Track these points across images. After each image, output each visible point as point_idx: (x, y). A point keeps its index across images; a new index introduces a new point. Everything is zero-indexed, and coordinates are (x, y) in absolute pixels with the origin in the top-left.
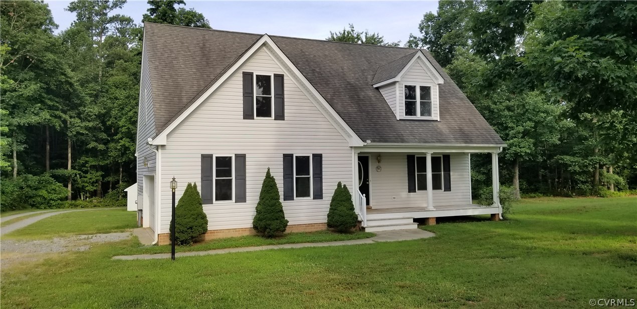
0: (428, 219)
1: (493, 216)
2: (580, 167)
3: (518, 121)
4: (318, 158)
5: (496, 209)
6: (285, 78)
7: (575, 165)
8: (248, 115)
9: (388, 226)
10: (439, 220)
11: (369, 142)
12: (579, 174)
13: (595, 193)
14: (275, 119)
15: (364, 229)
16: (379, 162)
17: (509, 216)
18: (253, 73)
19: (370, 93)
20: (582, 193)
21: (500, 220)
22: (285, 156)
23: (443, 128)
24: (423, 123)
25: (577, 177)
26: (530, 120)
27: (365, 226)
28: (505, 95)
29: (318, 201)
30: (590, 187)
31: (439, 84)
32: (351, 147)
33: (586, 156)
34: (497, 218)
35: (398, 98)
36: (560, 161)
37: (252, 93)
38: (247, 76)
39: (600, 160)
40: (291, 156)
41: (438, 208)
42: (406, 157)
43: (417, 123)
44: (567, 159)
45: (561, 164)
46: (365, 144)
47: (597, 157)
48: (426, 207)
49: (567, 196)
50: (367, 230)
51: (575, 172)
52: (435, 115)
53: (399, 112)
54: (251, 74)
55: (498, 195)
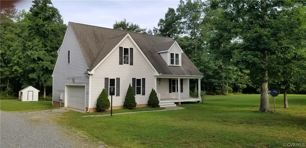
0: (178, 102)
1: (198, 101)
2: (218, 84)
3: (198, 66)
4: (144, 79)
5: (199, 99)
6: (133, 49)
7: (216, 83)
8: (121, 63)
9: (167, 105)
10: (182, 103)
11: (161, 74)
12: (217, 86)
13: (223, 94)
14: (130, 65)
15: (159, 106)
16: (160, 81)
17: (204, 102)
18: (123, 47)
19: (157, 55)
20: (218, 94)
21: (201, 103)
22: (133, 79)
23: (182, 69)
24: (176, 67)
25: (216, 87)
26: (202, 65)
27: (160, 105)
28: (193, 55)
29: (144, 96)
30: (221, 91)
31: (181, 53)
32: (155, 76)
33: (219, 80)
34: (200, 102)
35: (168, 58)
36: (211, 81)
37: (122, 55)
38: (121, 48)
39: (225, 81)
40: (135, 79)
41: (182, 98)
42: (169, 80)
43: (174, 67)
44: (213, 80)
45: (211, 82)
46: (160, 75)
47: (224, 80)
48: (178, 98)
49: (213, 95)
50: (160, 107)
51: (216, 86)
52: (180, 65)
53: (169, 63)
54: (122, 48)
55: (200, 94)
